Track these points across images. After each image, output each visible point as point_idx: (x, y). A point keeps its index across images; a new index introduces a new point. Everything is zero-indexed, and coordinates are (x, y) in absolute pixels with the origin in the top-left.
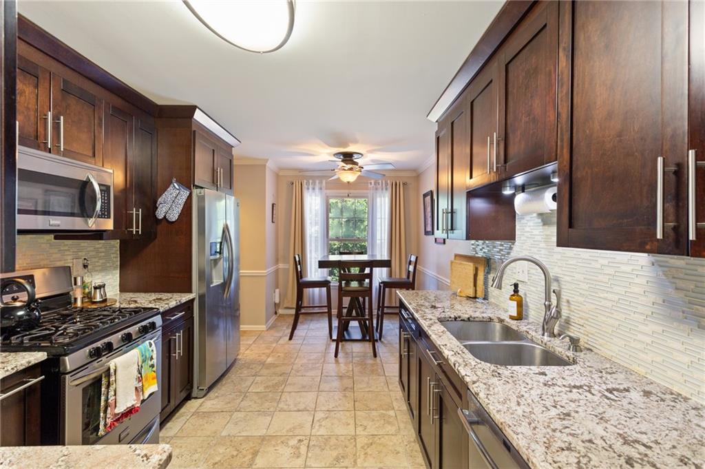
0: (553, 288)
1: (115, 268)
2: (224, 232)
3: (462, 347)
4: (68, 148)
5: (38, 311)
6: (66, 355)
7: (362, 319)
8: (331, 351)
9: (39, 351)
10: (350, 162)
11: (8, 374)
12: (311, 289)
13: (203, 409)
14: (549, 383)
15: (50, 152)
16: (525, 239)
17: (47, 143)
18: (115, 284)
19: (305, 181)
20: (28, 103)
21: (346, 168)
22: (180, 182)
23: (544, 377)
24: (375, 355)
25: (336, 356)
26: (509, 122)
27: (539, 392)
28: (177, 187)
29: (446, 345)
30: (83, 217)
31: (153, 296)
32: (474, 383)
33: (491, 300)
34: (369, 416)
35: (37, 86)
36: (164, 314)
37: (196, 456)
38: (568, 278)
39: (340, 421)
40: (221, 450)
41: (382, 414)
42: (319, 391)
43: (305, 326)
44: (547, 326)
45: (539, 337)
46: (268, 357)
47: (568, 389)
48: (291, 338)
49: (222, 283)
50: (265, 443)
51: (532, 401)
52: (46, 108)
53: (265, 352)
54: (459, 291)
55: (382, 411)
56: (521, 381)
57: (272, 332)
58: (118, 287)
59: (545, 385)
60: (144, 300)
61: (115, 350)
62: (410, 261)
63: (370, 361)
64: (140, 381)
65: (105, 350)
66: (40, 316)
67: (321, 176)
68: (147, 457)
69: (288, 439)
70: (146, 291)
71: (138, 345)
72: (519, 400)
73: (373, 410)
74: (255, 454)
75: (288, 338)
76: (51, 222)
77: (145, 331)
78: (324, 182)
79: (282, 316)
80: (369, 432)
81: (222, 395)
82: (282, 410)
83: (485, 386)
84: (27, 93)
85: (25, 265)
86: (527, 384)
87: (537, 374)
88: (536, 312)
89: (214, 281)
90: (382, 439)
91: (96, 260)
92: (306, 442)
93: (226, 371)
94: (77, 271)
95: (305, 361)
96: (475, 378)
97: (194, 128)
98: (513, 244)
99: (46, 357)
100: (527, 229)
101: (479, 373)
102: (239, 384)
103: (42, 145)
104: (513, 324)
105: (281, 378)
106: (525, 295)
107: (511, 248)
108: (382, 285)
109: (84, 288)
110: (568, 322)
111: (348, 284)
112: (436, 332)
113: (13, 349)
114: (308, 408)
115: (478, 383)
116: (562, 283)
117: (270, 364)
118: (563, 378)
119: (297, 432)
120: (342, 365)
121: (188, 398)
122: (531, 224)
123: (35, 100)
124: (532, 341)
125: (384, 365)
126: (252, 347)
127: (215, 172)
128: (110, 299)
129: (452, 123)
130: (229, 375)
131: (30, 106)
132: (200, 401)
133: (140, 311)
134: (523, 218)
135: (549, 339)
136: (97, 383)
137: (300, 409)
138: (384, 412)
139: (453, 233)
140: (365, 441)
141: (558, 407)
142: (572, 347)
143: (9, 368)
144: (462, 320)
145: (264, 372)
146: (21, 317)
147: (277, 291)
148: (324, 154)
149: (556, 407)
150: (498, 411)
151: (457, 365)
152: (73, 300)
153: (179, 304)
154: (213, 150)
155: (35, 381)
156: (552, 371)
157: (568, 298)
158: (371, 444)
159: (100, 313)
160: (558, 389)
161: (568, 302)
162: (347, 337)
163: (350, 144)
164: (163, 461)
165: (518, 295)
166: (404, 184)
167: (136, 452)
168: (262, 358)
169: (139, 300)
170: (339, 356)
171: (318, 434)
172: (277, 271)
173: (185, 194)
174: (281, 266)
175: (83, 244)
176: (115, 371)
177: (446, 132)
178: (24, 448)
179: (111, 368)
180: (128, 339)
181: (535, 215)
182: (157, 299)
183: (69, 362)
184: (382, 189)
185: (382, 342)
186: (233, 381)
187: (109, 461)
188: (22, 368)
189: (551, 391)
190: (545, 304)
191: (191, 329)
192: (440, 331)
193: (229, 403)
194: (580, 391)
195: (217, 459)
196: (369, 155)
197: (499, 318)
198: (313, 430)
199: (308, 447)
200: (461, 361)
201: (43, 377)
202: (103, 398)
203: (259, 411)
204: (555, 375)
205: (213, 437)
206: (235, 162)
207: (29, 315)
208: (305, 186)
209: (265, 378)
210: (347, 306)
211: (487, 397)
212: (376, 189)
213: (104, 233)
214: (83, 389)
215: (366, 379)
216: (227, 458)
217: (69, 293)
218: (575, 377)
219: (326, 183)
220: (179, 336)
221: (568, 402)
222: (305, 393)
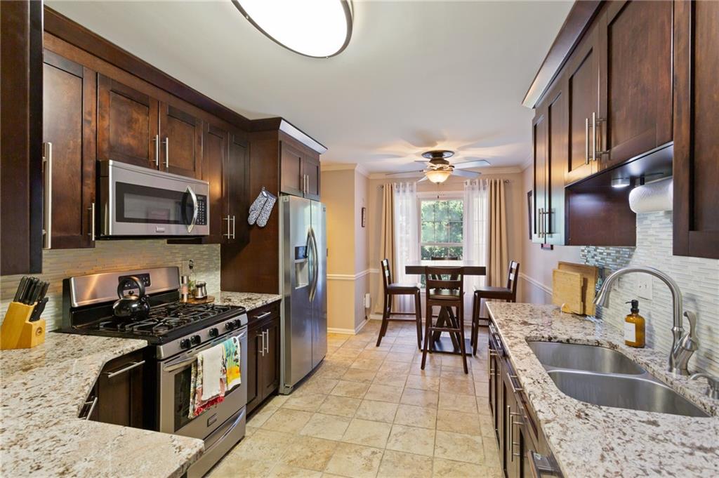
0: (684, 309)
1: (217, 270)
2: (309, 236)
3: (547, 375)
4: (173, 165)
5: (147, 304)
6: (161, 344)
7: (454, 331)
8: (418, 362)
9: (142, 339)
10: (440, 161)
11: (116, 356)
12: (402, 296)
13: (287, 406)
14: (660, 437)
15: (158, 170)
16: (649, 244)
17: (155, 162)
18: (216, 283)
19: (395, 184)
20: (142, 129)
21: (435, 169)
22: (268, 191)
23: (654, 427)
24: (466, 372)
25: (423, 367)
26: (613, 97)
27: (639, 448)
28: (265, 195)
29: (525, 370)
30: (184, 224)
31: (246, 296)
32: (548, 422)
33: (606, 319)
34: (451, 438)
35: (148, 115)
36: (251, 314)
37: (275, 451)
38: (710, 298)
39: (417, 439)
40: (298, 449)
41: (467, 439)
42: (400, 403)
43: (395, 334)
44: (677, 358)
45: (663, 373)
46: (354, 361)
47: (688, 450)
48: (378, 345)
49: (307, 286)
50: (339, 448)
51: (625, 458)
52: (155, 132)
53: (352, 356)
54: (563, 305)
55: (466, 435)
56: (617, 429)
57: (361, 337)
58: (219, 287)
59: (653, 439)
60: (237, 299)
61: (203, 343)
62: (511, 269)
63: (461, 377)
64: (224, 373)
65: (193, 342)
66: (149, 309)
67: (412, 178)
68: (180, 449)
69: (362, 449)
70: (241, 290)
71: (225, 340)
72: (605, 453)
73: (457, 432)
74: (328, 458)
75: (376, 344)
76: (158, 229)
77: (231, 328)
78: (415, 183)
79: (372, 321)
80: (449, 456)
81: (306, 395)
82: (360, 418)
83: (561, 429)
84: (140, 120)
85: (145, 265)
86: (625, 434)
87: (643, 422)
88: (662, 339)
89: (300, 283)
90: (463, 467)
91: (201, 261)
92: (379, 455)
93: (311, 372)
94: (185, 271)
95: (389, 370)
96: (550, 416)
97: (280, 139)
98: (633, 250)
99: (146, 345)
100: (651, 232)
101: (557, 411)
102: (323, 386)
103: (152, 164)
104: (630, 353)
105: (364, 385)
106: (649, 315)
107: (630, 256)
108: (477, 294)
109: (189, 286)
110: (709, 356)
111: (437, 292)
112: (518, 353)
113: (127, 336)
114: (386, 419)
115: (552, 424)
116: (701, 303)
117: (354, 369)
118: (685, 434)
119: (372, 443)
120: (427, 378)
121: (276, 393)
122: (655, 225)
123: (147, 126)
124: (654, 378)
125: (476, 384)
126: (339, 350)
127: (302, 180)
128: (210, 297)
129: (550, 108)
130: (314, 375)
131: (143, 132)
132: (286, 398)
133: (228, 309)
134: (646, 218)
135: (679, 376)
136: (187, 371)
137: (378, 419)
138: (469, 436)
139: (551, 237)
140: (444, 466)
141: (664, 472)
142: (711, 391)
143: (117, 352)
144: (558, 342)
145: (348, 376)
146: (135, 308)
147: (368, 295)
148: (413, 155)
149: (659, 472)
150: (569, 464)
151: (532, 396)
152: (180, 296)
153: (265, 304)
154: (300, 159)
155: (137, 364)
156: (669, 422)
157: (710, 325)
158: (450, 470)
159: (196, 309)
160: (670, 447)
161: (709, 329)
162: (438, 349)
163: (438, 142)
164: (191, 455)
165: (637, 316)
166: (505, 182)
167: (174, 443)
168: (348, 362)
169: (233, 299)
170: (425, 368)
171: (394, 449)
172: (368, 276)
173: (272, 201)
174: (372, 270)
175: (190, 248)
176: (202, 362)
177: (543, 119)
178: (97, 423)
179: (199, 359)
180: (215, 333)
181: (662, 213)
182: (249, 299)
183: (164, 350)
184: (479, 189)
185: (476, 357)
186: (317, 382)
187: (149, 447)
188: (127, 352)
189: (658, 448)
190: (673, 330)
191: (278, 329)
192: (523, 352)
193: (311, 403)
194: (708, 455)
195: (294, 457)
196: (461, 152)
197: (610, 343)
198: (389, 444)
199: (381, 460)
200: (538, 392)
201: (144, 361)
202: (192, 385)
203: (337, 416)
204: (671, 427)
205: (293, 434)
206: (322, 169)
207: (141, 308)
208: (395, 189)
209: (348, 382)
210: (438, 315)
211: (559, 444)
212: (473, 189)
213: (203, 238)
214: (176, 376)
215: (453, 397)
216: (302, 457)
217: (177, 290)
218: (705, 434)
219: (417, 185)
220: (265, 335)
221: (681, 468)
222: (384, 403)
